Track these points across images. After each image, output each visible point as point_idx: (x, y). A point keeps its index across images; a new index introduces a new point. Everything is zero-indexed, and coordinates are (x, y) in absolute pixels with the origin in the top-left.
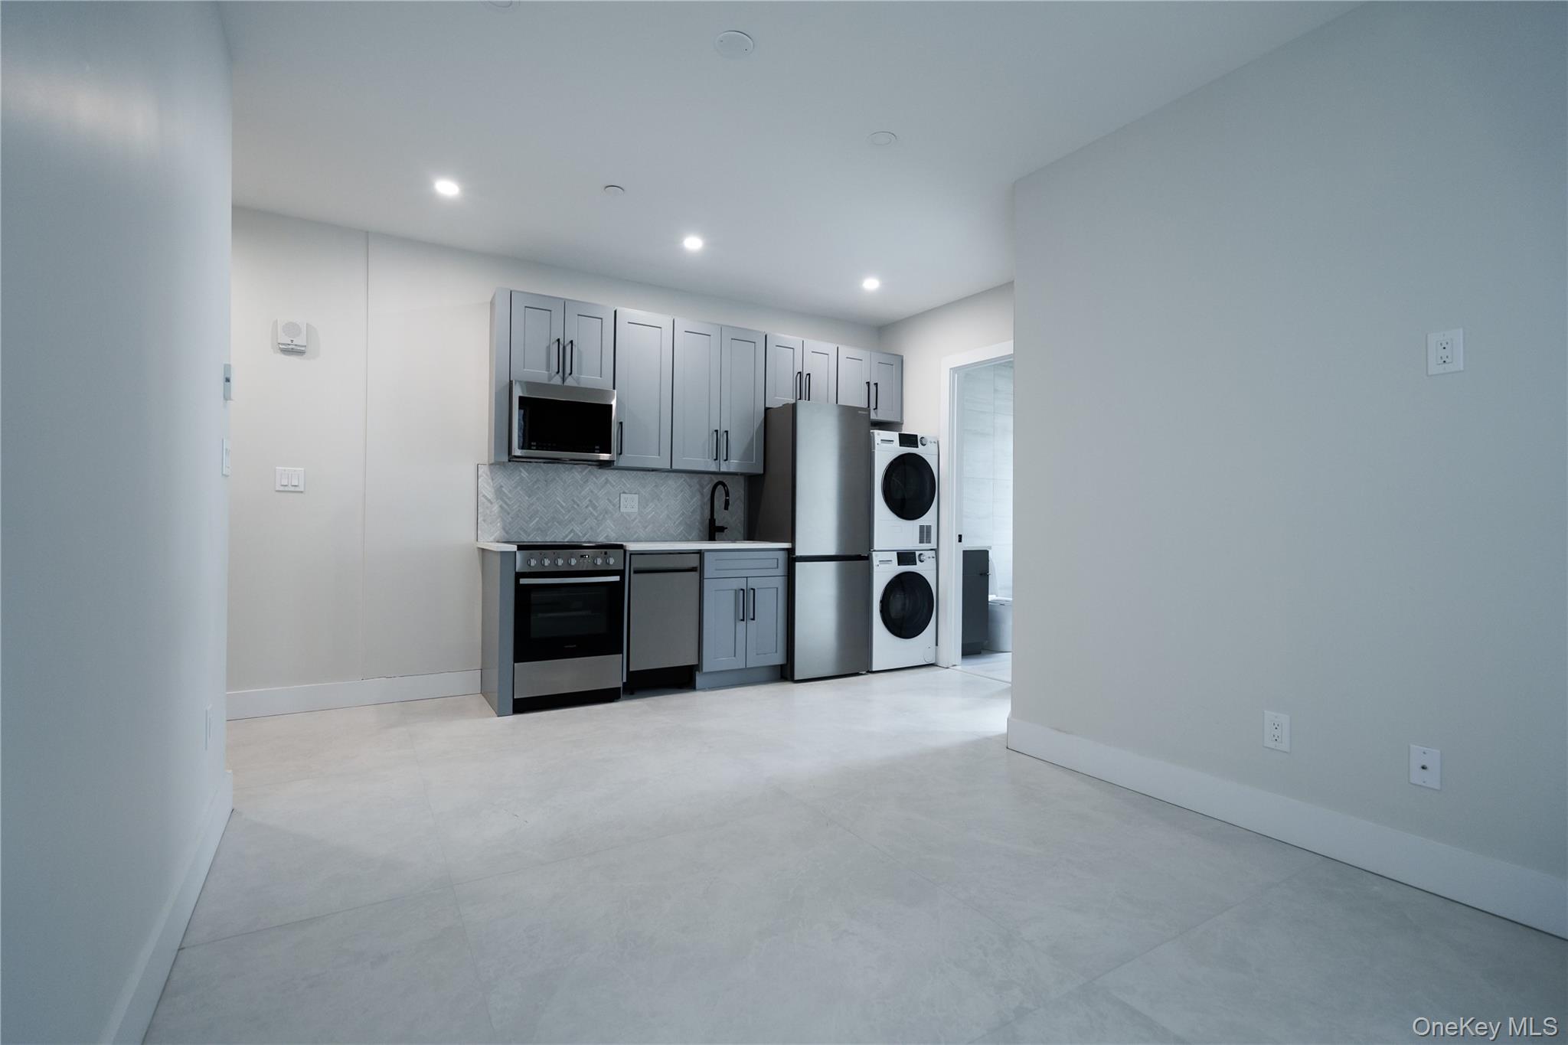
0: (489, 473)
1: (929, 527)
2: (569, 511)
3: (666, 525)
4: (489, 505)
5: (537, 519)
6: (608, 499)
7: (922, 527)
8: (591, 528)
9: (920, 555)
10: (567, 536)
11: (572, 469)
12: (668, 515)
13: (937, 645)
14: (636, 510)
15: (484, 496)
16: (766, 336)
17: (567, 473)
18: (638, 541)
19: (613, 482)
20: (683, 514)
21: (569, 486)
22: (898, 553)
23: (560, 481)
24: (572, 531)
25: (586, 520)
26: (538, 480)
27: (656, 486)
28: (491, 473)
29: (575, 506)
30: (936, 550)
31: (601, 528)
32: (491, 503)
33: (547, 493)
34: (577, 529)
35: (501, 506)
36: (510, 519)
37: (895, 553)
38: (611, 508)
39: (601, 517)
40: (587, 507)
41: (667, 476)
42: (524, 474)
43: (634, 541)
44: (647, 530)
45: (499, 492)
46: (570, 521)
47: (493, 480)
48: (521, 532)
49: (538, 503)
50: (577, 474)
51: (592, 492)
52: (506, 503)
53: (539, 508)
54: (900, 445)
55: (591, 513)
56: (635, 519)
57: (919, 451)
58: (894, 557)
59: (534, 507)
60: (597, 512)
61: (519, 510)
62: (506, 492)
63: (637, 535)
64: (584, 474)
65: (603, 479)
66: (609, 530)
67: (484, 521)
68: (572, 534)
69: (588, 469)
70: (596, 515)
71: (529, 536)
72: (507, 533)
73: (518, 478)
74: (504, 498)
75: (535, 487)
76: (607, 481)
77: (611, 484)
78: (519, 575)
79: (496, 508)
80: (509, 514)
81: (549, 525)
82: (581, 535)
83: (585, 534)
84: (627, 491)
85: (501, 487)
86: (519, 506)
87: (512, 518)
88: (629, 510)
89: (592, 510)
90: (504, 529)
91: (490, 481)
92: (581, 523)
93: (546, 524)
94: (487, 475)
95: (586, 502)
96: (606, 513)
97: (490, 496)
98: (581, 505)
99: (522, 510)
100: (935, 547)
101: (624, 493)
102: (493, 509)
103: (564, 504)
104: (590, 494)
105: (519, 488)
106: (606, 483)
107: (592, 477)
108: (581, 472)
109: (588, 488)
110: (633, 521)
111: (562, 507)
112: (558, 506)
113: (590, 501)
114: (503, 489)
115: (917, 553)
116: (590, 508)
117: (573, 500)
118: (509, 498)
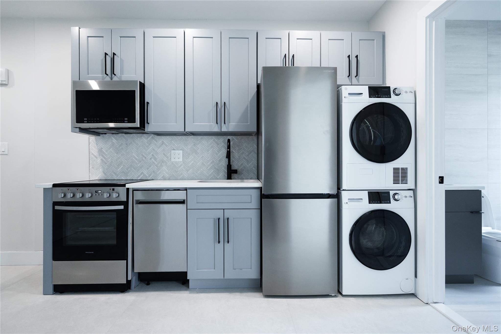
0: (95, 141)
1: (405, 171)
2: (140, 162)
3: (202, 169)
4: (95, 159)
5: (122, 166)
6: (164, 154)
7: (396, 170)
8: (154, 172)
9: (395, 194)
10: (139, 176)
11: (141, 136)
12: (202, 163)
13: (416, 276)
14: (181, 160)
15: (92, 154)
16: (257, 33)
17: (139, 139)
18: (183, 179)
19: (167, 144)
20: (213, 162)
21: (140, 147)
22: (369, 193)
23: (134, 144)
24: (142, 173)
25: (150, 166)
26: (122, 144)
27: (194, 145)
28: (96, 141)
29: (144, 158)
30: (414, 191)
31: (159, 171)
32: (96, 158)
33: (127, 151)
34: (145, 172)
35: (102, 160)
36: (107, 167)
37: (367, 192)
38: (165, 159)
39: (160, 165)
40: (151, 159)
41: (202, 138)
42: (114, 141)
43: (181, 179)
44: (189, 172)
45: (100, 151)
46: (141, 167)
47: (97, 145)
48: (113, 174)
49: (122, 157)
50: (144, 139)
51: (154, 150)
52: (104, 158)
53: (123, 160)
54: (370, 97)
55: (154, 162)
56: (181, 165)
57: (393, 100)
58: (365, 196)
59: (119, 160)
60: (157, 162)
61: (112, 161)
62: (105, 151)
63: (182, 175)
64: (149, 139)
65: (161, 142)
66: (164, 172)
67: (93, 168)
68: (142, 175)
69: (151, 137)
70: (156, 163)
71: (117, 176)
72: (105, 174)
73: (111, 143)
74: (104, 155)
75: (121, 148)
76: (163, 143)
77: (165, 144)
78: (55, 204)
79: (99, 161)
80: (106, 164)
81: (129, 170)
82: (147, 175)
83: (150, 175)
84: (175, 149)
85: (102, 148)
86: (112, 159)
87: (108, 166)
88: (177, 160)
89: (154, 161)
90: (104, 172)
91: (96, 145)
92: (148, 169)
93: (127, 169)
94: (94, 142)
95: (150, 156)
96: (163, 162)
97: (96, 154)
98: (147, 158)
99: (113, 161)
100: (413, 187)
101: (174, 150)
102: (98, 161)
103: (137, 158)
104: (153, 151)
105: (112, 149)
106: (162, 144)
107: (154, 140)
108: (147, 138)
109: (151, 147)
110: (180, 167)
111: (136, 159)
112: (134, 159)
113: (153, 155)
114: (103, 150)
115: (392, 193)
116: (153, 159)
117: (143, 155)
118: (106, 155)
